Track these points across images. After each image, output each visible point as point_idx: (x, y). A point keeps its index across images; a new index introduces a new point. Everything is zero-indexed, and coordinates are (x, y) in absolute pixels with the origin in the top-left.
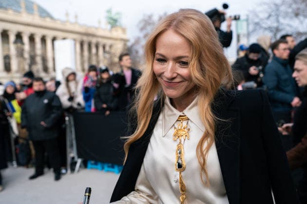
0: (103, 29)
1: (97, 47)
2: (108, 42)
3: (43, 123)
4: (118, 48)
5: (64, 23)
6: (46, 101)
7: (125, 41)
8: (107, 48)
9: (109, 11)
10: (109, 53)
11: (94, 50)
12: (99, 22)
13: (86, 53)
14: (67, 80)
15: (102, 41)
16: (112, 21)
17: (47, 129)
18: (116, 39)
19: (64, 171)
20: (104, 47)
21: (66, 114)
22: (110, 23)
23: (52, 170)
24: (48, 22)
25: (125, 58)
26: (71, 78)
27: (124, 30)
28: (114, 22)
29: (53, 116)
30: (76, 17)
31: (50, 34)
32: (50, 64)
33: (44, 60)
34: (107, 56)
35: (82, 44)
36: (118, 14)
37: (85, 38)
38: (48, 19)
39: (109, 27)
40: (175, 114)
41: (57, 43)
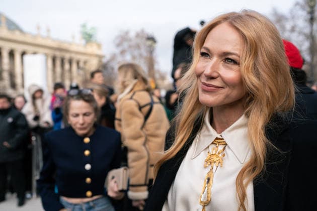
0: (77, 44)
1: (70, 62)
2: (82, 58)
3: (6, 144)
4: (93, 65)
5: (35, 37)
6: (10, 120)
7: (100, 57)
8: (81, 64)
9: (84, 26)
10: (83, 69)
11: (67, 66)
12: (73, 37)
13: (58, 69)
14: (34, 98)
15: (76, 57)
16: (87, 36)
17: (10, 150)
18: (91, 55)
19: (28, 195)
20: (78, 63)
21: (33, 133)
22: (84, 38)
23: (15, 195)
24: (17, 36)
25: (97, 76)
26: (38, 95)
27: (99, 46)
28: (89, 38)
29: (18, 136)
30: (48, 31)
31: (19, 49)
32: (18, 81)
33: (12, 76)
34: (81, 72)
35: (54, 60)
36: (93, 28)
37: (58, 54)
38: (17, 33)
39: (83, 42)
40: (211, 135)
41: (26, 58)
